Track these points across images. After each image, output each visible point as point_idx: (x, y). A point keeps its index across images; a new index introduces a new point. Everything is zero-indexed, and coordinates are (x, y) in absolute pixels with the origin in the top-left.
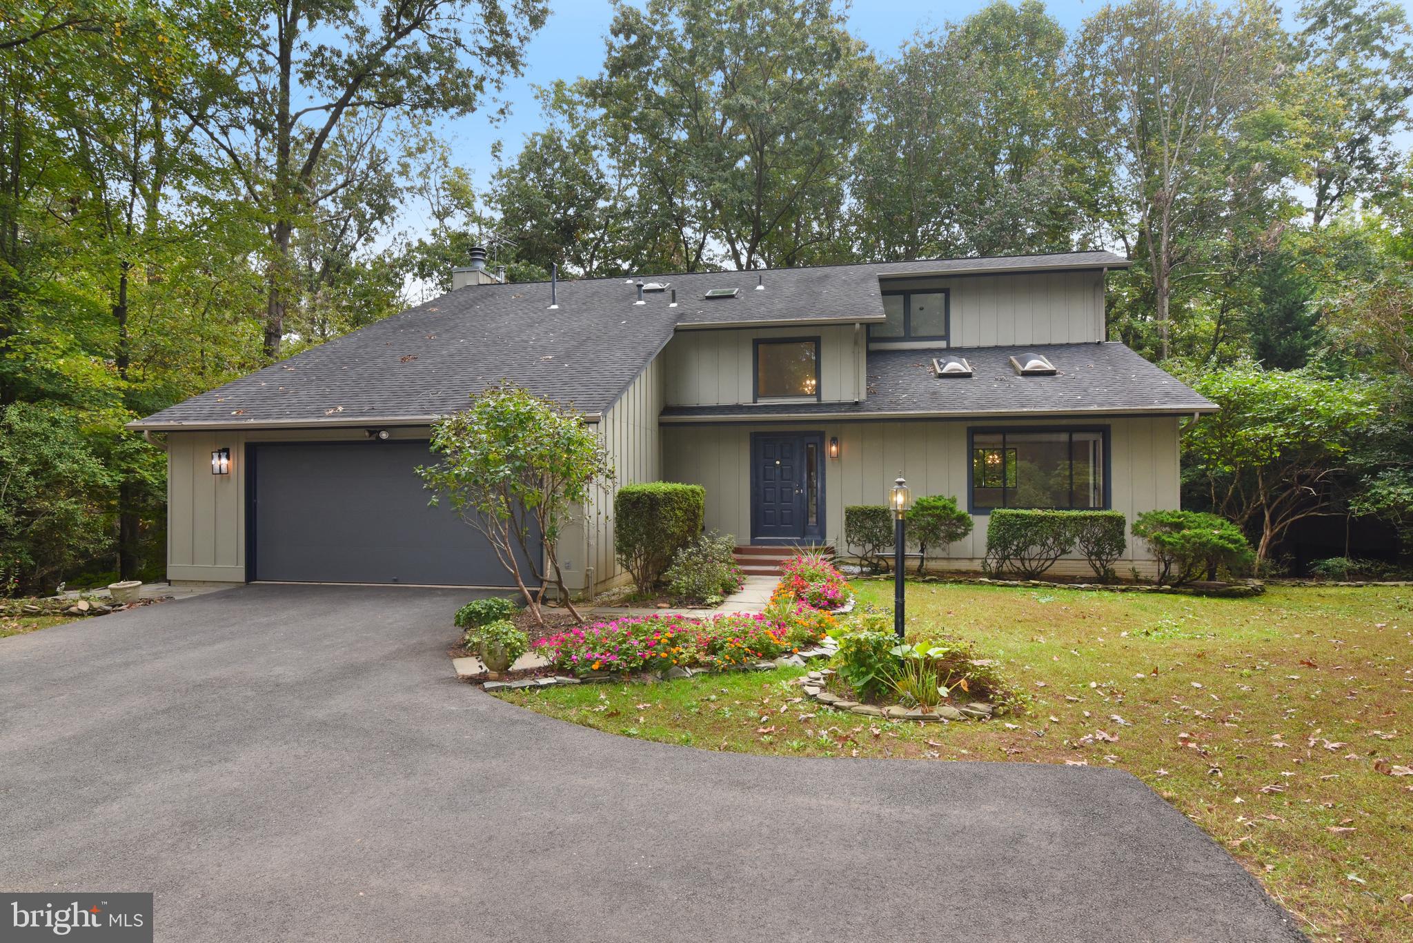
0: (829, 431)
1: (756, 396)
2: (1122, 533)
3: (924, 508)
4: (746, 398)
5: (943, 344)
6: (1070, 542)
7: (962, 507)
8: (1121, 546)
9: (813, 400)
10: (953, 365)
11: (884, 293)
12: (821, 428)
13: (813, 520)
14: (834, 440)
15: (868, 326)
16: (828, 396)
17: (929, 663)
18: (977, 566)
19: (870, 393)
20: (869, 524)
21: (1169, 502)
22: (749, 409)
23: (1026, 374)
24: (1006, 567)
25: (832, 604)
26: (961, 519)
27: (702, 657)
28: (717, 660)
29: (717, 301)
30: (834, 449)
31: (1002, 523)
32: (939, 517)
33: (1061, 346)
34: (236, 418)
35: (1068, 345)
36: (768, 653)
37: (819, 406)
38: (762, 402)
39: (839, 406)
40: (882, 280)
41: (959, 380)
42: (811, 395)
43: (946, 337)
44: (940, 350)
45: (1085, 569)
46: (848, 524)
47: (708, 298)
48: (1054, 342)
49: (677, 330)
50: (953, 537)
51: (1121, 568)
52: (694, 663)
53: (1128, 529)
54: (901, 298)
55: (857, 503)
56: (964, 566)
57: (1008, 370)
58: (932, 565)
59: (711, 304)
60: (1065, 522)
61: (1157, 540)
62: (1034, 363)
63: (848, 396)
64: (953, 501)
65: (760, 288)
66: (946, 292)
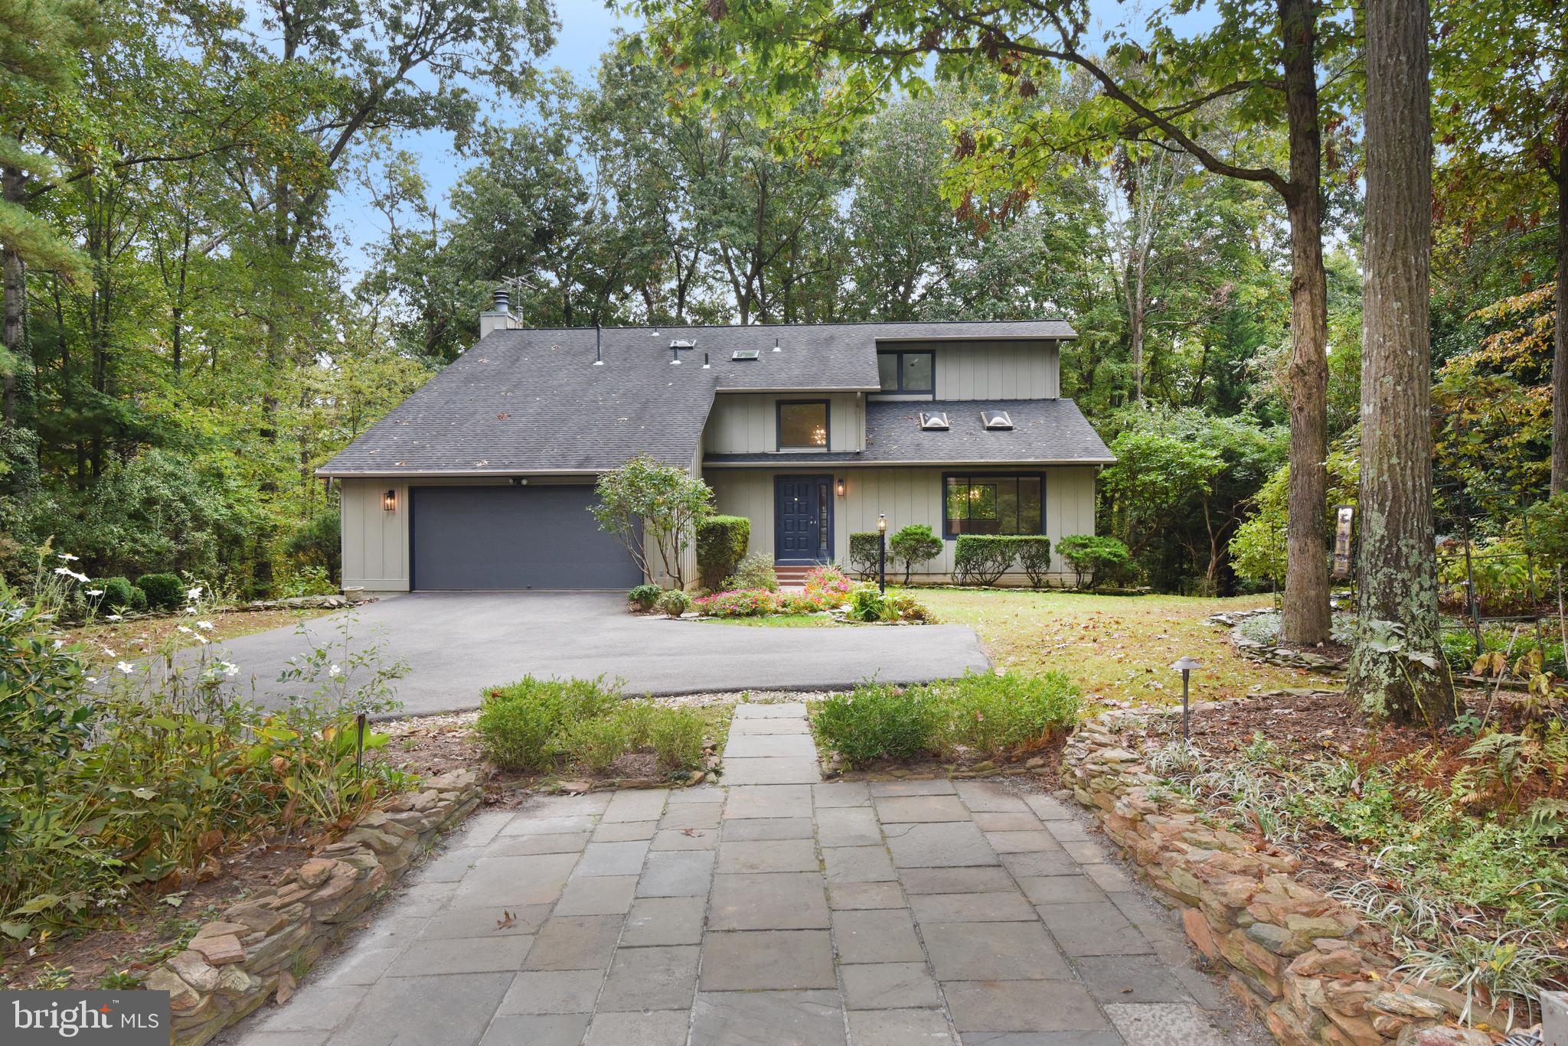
0: (837, 475)
1: (780, 445)
2: (1048, 551)
3: (908, 534)
4: (770, 447)
5: (929, 397)
6: (1012, 558)
7: (937, 533)
8: (1048, 562)
9: (824, 450)
10: (935, 421)
11: (879, 352)
12: (831, 472)
13: (824, 545)
14: (841, 481)
15: (867, 394)
16: (836, 447)
17: (895, 603)
18: (948, 579)
19: (870, 444)
20: (868, 547)
21: (1087, 528)
22: (774, 457)
23: (990, 429)
24: (969, 579)
25: (844, 592)
26: (934, 542)
27: (780, 609)
28: (788, 610)
29: (744, 364)
30: (840, 489)
31: (964, 546)
32: (918, 541)
33: (1025, 401)
34: (399, 468)
35: (1030, 401)
36: (813, 610)
37: (829, 455)
38: (783, 451)
39: (845, 455)
40: (879, 343)
41: (939, 433)
42: (821, 446)
43: (932, 391)
44: (927, 403)
45: (1025, 579)
46: (852, 548)
47: (735, 360)
48: (1020, 397)
49: (718, 394)
50: (930, 555)
51: (1053, 579)
52: (776, 612)
53: (1052, 549)
54: (894, 357)
55: (858, 531)
56: (939, 579)
57: (978, 425)
58: (916, 579)
59: (739, 366)
60: (1007, 544)
61: (1069, 556)
62: (997, 420)
63: (852, 447)
64: (930, 529)
65: (777, 350)
66: (933, 353)
